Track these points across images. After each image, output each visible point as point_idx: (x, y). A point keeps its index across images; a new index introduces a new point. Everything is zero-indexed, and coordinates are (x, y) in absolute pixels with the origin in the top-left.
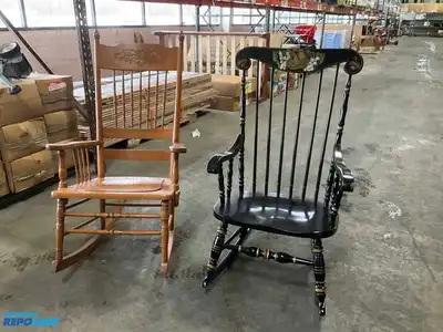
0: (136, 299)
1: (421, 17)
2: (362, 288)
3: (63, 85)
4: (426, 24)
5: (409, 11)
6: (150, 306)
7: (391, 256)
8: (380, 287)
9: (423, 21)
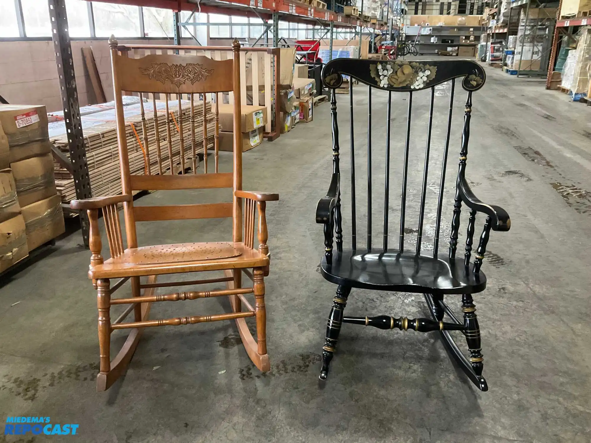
0: (229, 412)
1: (426, 32)
2: (503, 354)
3: (35, 119)
4: (433, 40)
5: (412, 24)
6: (254, 418)
7: (518, 312)
8: (524, 350)
9: (430, 36)
